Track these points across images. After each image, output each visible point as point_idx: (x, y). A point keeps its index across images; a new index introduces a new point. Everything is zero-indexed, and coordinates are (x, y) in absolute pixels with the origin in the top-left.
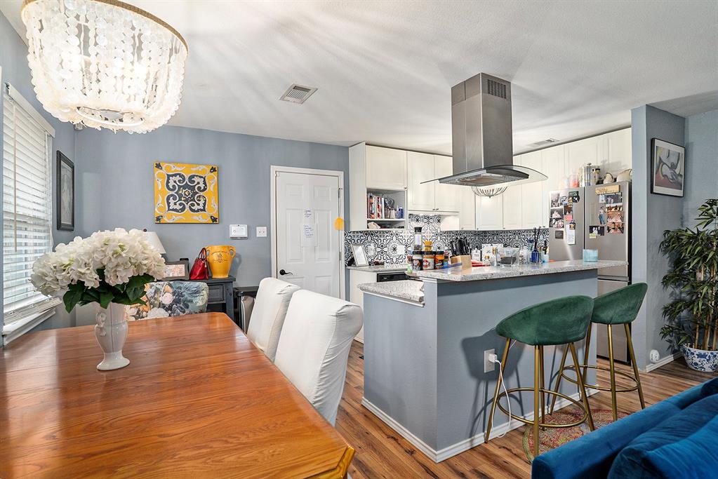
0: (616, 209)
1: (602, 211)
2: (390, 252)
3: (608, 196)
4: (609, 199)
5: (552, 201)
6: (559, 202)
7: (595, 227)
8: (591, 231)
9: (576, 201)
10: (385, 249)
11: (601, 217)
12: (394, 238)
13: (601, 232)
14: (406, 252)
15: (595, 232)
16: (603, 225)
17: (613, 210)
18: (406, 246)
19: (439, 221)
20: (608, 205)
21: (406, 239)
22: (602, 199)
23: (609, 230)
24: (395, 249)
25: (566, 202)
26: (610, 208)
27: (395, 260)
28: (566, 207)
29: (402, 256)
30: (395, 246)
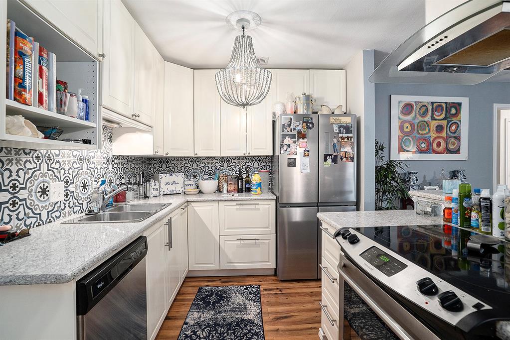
0: (348, 139)
1: (335, 140)
2: (36, 200)
3: (340, 127)
4: (342, 129)
5: (284, 125)
6: (292, 127)
7: (330, 155)
8: (325, 160)
9: (310, 128)
10: (23, 194)
11: (334, 146)
12: (44, 167)
13: (334, 160)
14: (67, 195)
15: (329, 160)
16: (336, 154)
17: (346, 140)
18: (67, 182)
19: (110, 138)
20: (340, 135)
21: (67, 168)
22: (336, 128)
23: (342, 159)
24: (44, 191)
25: (300, 128)
26: (343, 138)
27: (44, 217)
28: (299, 133)
29: (58, 205)
30: (46, 185)
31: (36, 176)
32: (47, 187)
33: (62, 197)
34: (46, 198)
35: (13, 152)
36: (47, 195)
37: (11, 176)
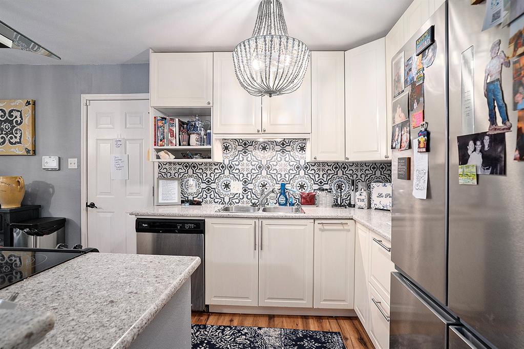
2: (221, 189)
10: (213, 186)
12: (227, 172)
14: (245, 190)
18: (245, 182)
19: (302, 148)
24: (227, 186)
27: (227, 201)
29: (238, 195)
30: (228, 182)
31: (221, 177)
32: (229, 184)
33: (241, 191)
34: (228, 190)
35: (208, 165)
36: (229, 188)
37: (207, 176)
